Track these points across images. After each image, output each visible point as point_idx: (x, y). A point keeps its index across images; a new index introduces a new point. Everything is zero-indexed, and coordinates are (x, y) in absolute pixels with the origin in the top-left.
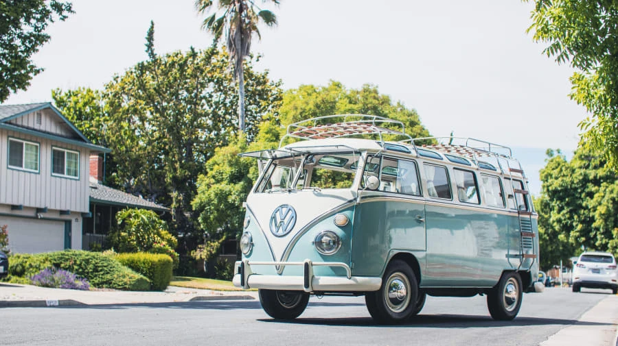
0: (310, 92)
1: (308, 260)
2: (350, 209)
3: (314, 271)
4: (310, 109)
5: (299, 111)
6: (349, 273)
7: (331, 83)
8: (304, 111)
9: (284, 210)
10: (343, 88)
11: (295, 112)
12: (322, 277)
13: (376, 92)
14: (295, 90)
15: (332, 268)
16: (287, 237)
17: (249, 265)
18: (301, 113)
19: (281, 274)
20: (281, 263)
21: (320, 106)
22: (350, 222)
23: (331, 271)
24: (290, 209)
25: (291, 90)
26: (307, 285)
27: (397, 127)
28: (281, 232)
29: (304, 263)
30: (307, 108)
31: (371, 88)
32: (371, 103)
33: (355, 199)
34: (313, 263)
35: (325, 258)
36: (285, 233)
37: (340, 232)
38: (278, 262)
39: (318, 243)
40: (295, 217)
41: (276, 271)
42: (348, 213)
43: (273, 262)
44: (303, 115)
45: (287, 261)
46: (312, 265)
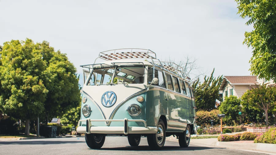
0: (17, 43)
1: (126, 119)
2: (144, 93)
3: (129, 124)
4: (19, 51)
5: (14, 52)
6: (145, 125)
7: (27, 40)
8: (16, 52)
9: (109, 94)
10: (32, 42)
11: (12, 52)
12: (133, 127)
13: (48, 45)
14: (8, 42)
15: (137, 122)
16: (113, 107)
17: (90, 121)
18: (15, 53)
19: (109, 126)
20: (110, 120)
21: (25, 50)
22: (144, 100)
23: (136, 124)
24: (112, 94)
25: (7, 42)
26: (126, 131)
27: (58, 61)
28: (108, 105)
29: (124, 120)
30: (18, 51)
31: (46, 43)
32: (47, 50)
33: (146, 89)
34: (129, 120)
35: (133, 118)
36: (111, 105)
37: (140, 104)
38: (108, 120)
39: (129, 110)
40: (116, 97)
41: (106, 124)
42: (143, 95)
43: (104, 120)
44: (16, 54)
45: (112, 119)
46: (128, 121)
